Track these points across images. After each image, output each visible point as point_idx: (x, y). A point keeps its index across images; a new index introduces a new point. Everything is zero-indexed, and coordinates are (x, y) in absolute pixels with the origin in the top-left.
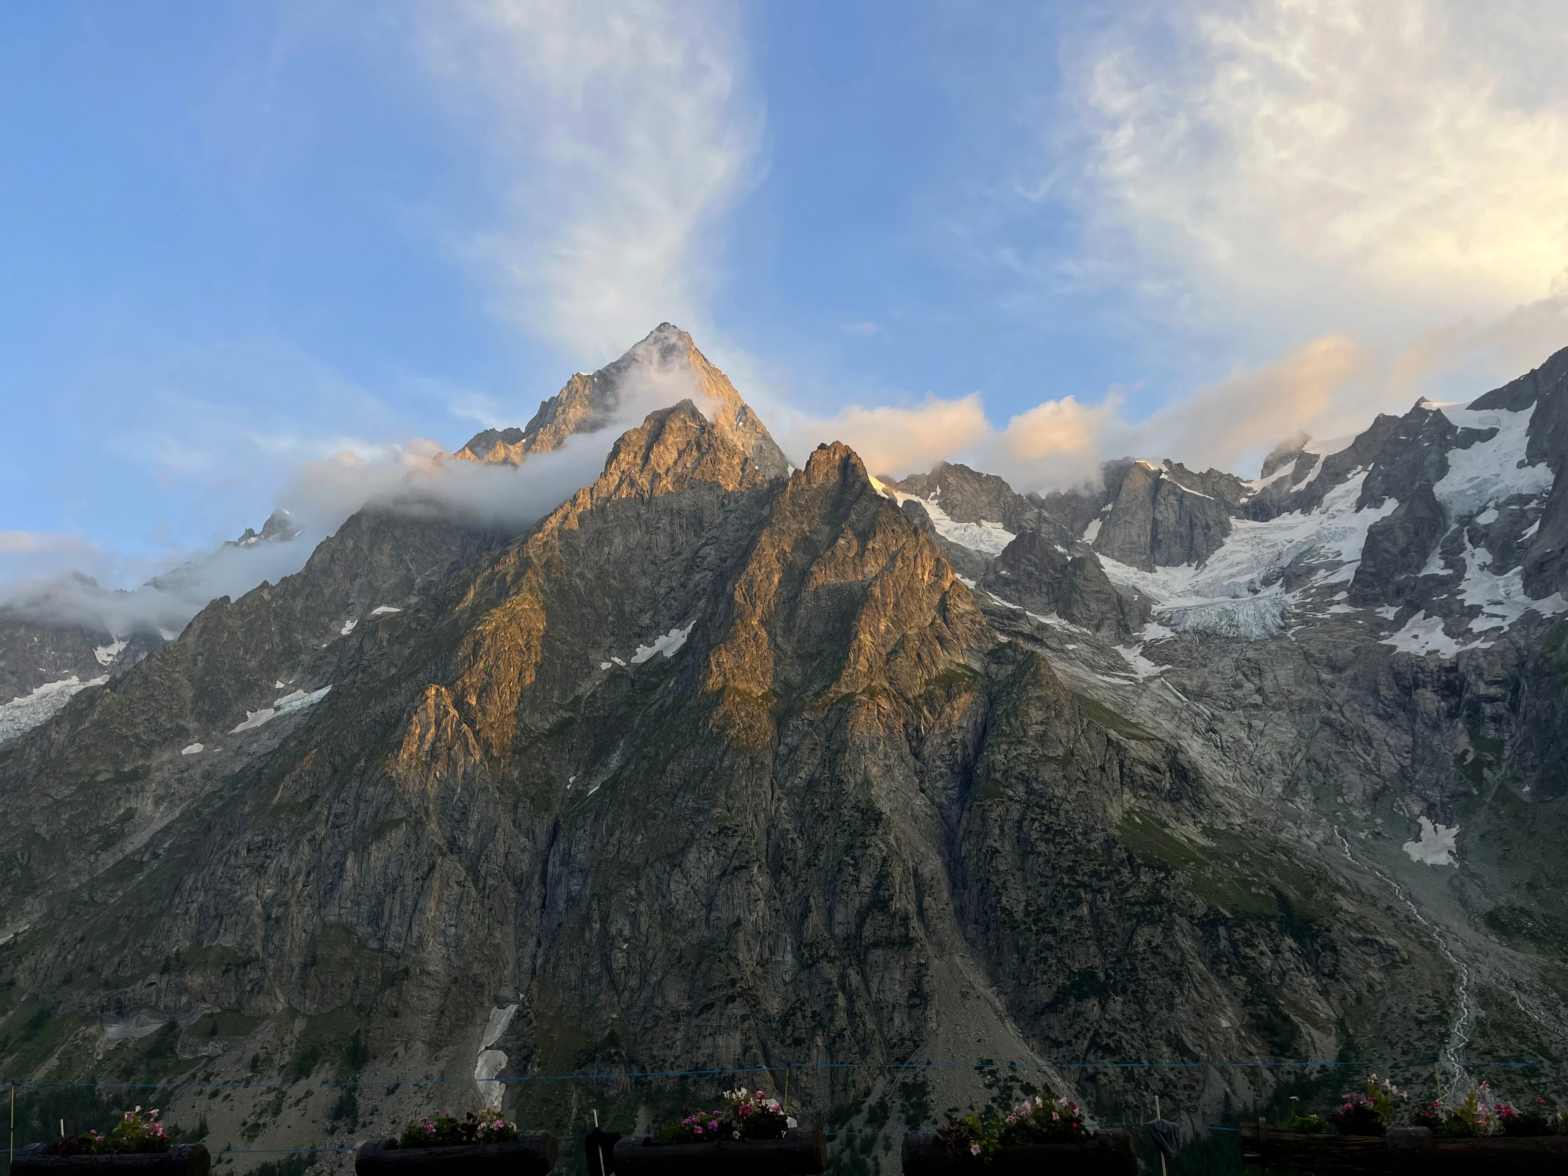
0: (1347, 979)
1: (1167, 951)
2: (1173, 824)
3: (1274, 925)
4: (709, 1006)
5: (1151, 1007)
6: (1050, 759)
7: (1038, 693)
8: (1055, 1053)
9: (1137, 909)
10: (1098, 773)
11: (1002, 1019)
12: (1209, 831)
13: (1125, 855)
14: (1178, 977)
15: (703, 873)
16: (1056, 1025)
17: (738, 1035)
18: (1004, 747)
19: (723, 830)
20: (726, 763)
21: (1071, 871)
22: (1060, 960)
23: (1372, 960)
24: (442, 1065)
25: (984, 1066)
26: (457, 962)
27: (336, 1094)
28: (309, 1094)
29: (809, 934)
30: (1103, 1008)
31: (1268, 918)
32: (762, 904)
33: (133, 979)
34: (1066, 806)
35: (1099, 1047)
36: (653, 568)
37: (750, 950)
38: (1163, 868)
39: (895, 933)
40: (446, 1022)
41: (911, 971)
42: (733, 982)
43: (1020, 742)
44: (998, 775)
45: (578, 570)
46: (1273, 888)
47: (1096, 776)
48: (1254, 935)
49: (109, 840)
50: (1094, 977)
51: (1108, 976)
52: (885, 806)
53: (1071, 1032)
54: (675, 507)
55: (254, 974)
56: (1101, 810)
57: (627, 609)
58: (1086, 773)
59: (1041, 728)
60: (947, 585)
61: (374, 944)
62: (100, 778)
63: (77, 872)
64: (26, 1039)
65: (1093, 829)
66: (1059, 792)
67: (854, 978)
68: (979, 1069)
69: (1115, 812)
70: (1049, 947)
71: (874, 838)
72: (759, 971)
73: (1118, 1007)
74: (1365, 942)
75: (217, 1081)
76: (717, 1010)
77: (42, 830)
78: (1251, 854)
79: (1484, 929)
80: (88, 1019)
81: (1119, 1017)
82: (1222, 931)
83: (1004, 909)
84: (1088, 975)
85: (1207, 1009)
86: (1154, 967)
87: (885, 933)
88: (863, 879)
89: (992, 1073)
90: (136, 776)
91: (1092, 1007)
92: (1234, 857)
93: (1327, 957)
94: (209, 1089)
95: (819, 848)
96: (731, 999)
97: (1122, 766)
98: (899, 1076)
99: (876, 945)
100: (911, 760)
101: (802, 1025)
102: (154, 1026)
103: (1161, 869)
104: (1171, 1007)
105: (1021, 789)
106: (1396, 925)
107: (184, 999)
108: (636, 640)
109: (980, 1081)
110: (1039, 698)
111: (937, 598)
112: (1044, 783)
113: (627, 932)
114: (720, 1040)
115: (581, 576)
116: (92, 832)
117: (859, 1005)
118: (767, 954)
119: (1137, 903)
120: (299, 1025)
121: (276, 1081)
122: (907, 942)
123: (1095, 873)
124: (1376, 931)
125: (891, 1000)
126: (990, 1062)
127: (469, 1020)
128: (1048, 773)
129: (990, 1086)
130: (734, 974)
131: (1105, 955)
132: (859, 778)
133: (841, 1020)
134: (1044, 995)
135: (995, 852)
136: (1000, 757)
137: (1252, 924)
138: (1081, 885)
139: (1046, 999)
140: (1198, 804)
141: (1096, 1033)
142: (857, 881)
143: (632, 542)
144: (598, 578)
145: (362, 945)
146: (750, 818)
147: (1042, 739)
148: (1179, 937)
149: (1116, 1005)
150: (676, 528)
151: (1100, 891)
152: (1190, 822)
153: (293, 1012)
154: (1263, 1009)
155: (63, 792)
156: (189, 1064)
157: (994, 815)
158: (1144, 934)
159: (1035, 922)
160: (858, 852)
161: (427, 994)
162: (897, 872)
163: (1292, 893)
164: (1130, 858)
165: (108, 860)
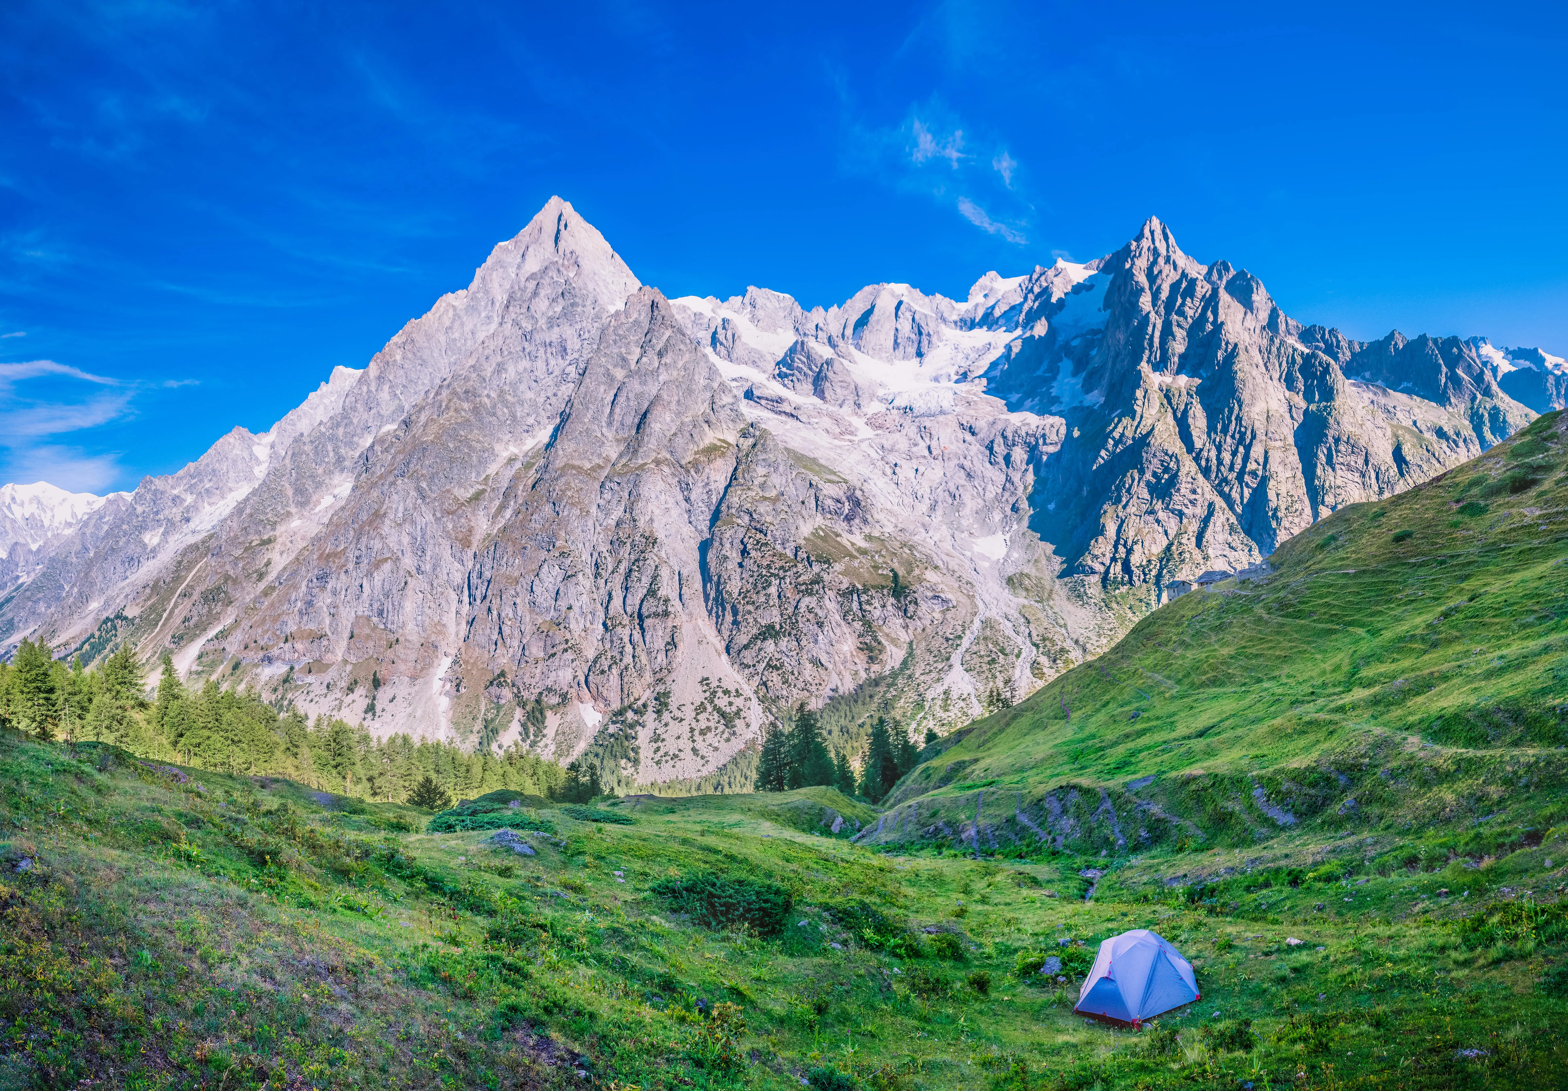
0: (920, 618)
1: (818, 610)
2: (845, 535)
3: (885, 591)
4: (554, 655)
5: (803, 643)
6: (765, 499)
7: (764, 456)
8: (747, 671)
9: (803, 587)
10: (799, 505)
11: (719, 655)
12: (869, 538)
13: (805, 556)
14: (820, 625)
15: (551, 580)
16: (748, 656)
17: (570, 670)
18: (739, 492)
19: (562, 554)
20: (566, 513)
21: (769, 567)
22: (755, 620)
23: (936, 607)
24: (417, 688)
25: (704, 681)
26: (423, 635)
27: (368, 701)
28: (354, 701)
29: (611, 613)
30: (776, 644)
31: (883, 587)
32: (584, 596)
33: (273, 646)
34: (772, 527)
35: (770, 666)
36: (535, 384)
37: (577, 622)
38: (827, 561)
39: (660, 610)
40: (419, 667)
41: (668, 630)
42: (567, 641)
43: (749, 489)
44: (733, 511)
45: (486, 392)
46: (892, 570)
47: (797, 507)
48: (872, 597)
49: (261, 576)
50: (773, 627)
51: (781, 627)
52: (660, 535)
53: (756, 659)
54: (548, 341)
55: (325, 643)
56: (794, 528)
57: (519, 415)
58: (789, 506)
59: (763, 479)
60: (715, 385)
61: (382, 627)
62: (254, 544)
63: (248, 593)
64: (232, 674)
65: (788, 541)
66: (769, 519)
67: (637, 636)
68: (701, 682)
69: (806, 529)
70: (750, 612)
71: (652, 555)
72: (583, 634)
73: (785, 644)
74: (936, 597)
75: (312, 695)
76: (557, 656)
77: (231, 573)
78: (887, 550)
79: (1004, 585)
80: (256, 666)
81: (785, 649)
82: (855, 596)
83: (727, 592)
84: (771, 627)
85: (837, 642)
86: (808, 620)
87: (654, 609)
88: (643, 579)
89: (707, 684)
90: (269, 541)
91: (770, 646)
92: (876, 552)
93: (911, 608)
94: (309, 698)
95: (620, 561)
96: (566, 650)
97: (817, 500)
98: (657, 689)
99: (648, 617)
100: (684, 504)
101: (605, 663)
102: (285, 669)
103: (825, 562)
104: (816, 641)
105: (747, 518)
106: (960, 587)
107: (296, 655)
108: (525, 434)
109: (700, 688)
110: (764, 460)
111: (709, 394)
112: (760, 514)
113: (511, 615)
114: (561, 673)
115: (488, 396)
116: (254, 572)
117: (638, 650)
118: (588, 625)
119: (804, 583)
120: (349, 668)
121: (339, 695)
122: (666, 614)
123: (782, 568)
124: (942, 591)
125: (657, 648)
126: (707, 679)
127: (430, 665)
128: (763, 508)
129: (705, 692)
130: (568, 636)
131: (782, 615)
132: (647, 518)
133: (628, 659)
134: (743, 639)
135: (726, 558)
136: (736, 499)
137: (872, 592)
138: (772, 575)
139: (745, 642)
140: (865, 521)
141: (771, 659)
142: (640, 580)
143: (521, 368)
144: (499, 396)
145: (376, 627)
146: (580, 546)
147: (763, 486)
148: (827, 602)
149: (784, 643)
150: (549, 355)
151: (784, 578)
152: (857, 532)
153: (345, 662)
154: (868, 639)
155: (238, 552)
156: (301, 686)
157: (727, 535)
158: (806, 600)
159: (743, 599)
160: (641, 563)
161: (409, 652)
162: (664, 572)
163: (901, 572)
164: (808, 558)
165: (262, 586)
